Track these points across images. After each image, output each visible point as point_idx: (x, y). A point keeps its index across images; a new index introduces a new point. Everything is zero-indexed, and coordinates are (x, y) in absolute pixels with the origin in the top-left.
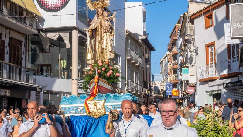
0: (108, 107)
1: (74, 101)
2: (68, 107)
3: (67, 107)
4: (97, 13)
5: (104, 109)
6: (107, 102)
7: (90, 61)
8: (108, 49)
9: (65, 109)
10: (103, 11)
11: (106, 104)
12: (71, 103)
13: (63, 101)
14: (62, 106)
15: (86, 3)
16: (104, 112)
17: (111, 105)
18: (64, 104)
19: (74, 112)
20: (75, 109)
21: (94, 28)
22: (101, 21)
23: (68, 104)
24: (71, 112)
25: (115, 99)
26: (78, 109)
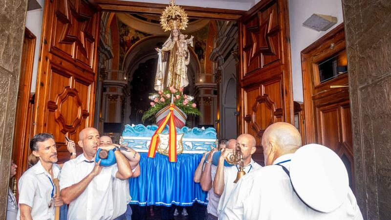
0: (186, 143)
1: (141, 132)
2: (133, 140)
3: (131, 140)
4: (172, 34)
5: (181, 146)
6: (186, 138)
7: (160, 87)
8: (182, 76)
9: (129, 143)
10: (179, 33)
11: (184, 139)
12: (138, 135)
13: (127, 131)
14: (124, 138)
15: (160, 21)
16: (181, 149)
17: (190, 142)
18: (127, 135)
19: (140, 147)
20: (142, 143)
21: (167, 50)
22: (176, 43)
23: (133, 136)
24: (137, 147)
25: (195, 133)
26: (146, 143)
